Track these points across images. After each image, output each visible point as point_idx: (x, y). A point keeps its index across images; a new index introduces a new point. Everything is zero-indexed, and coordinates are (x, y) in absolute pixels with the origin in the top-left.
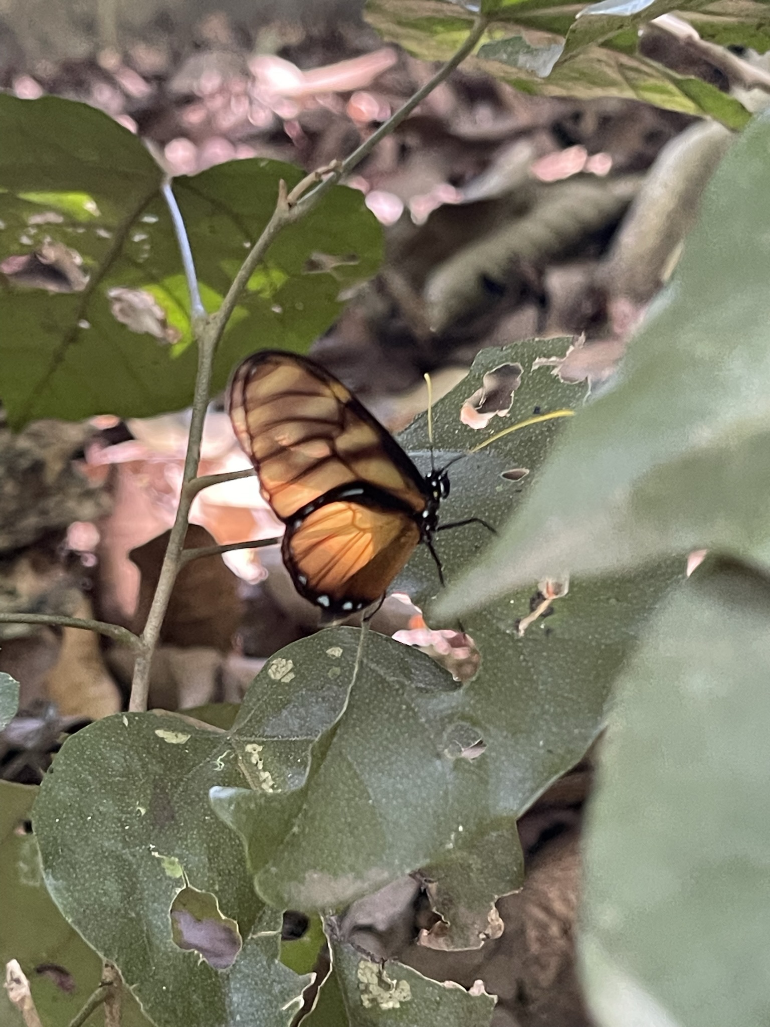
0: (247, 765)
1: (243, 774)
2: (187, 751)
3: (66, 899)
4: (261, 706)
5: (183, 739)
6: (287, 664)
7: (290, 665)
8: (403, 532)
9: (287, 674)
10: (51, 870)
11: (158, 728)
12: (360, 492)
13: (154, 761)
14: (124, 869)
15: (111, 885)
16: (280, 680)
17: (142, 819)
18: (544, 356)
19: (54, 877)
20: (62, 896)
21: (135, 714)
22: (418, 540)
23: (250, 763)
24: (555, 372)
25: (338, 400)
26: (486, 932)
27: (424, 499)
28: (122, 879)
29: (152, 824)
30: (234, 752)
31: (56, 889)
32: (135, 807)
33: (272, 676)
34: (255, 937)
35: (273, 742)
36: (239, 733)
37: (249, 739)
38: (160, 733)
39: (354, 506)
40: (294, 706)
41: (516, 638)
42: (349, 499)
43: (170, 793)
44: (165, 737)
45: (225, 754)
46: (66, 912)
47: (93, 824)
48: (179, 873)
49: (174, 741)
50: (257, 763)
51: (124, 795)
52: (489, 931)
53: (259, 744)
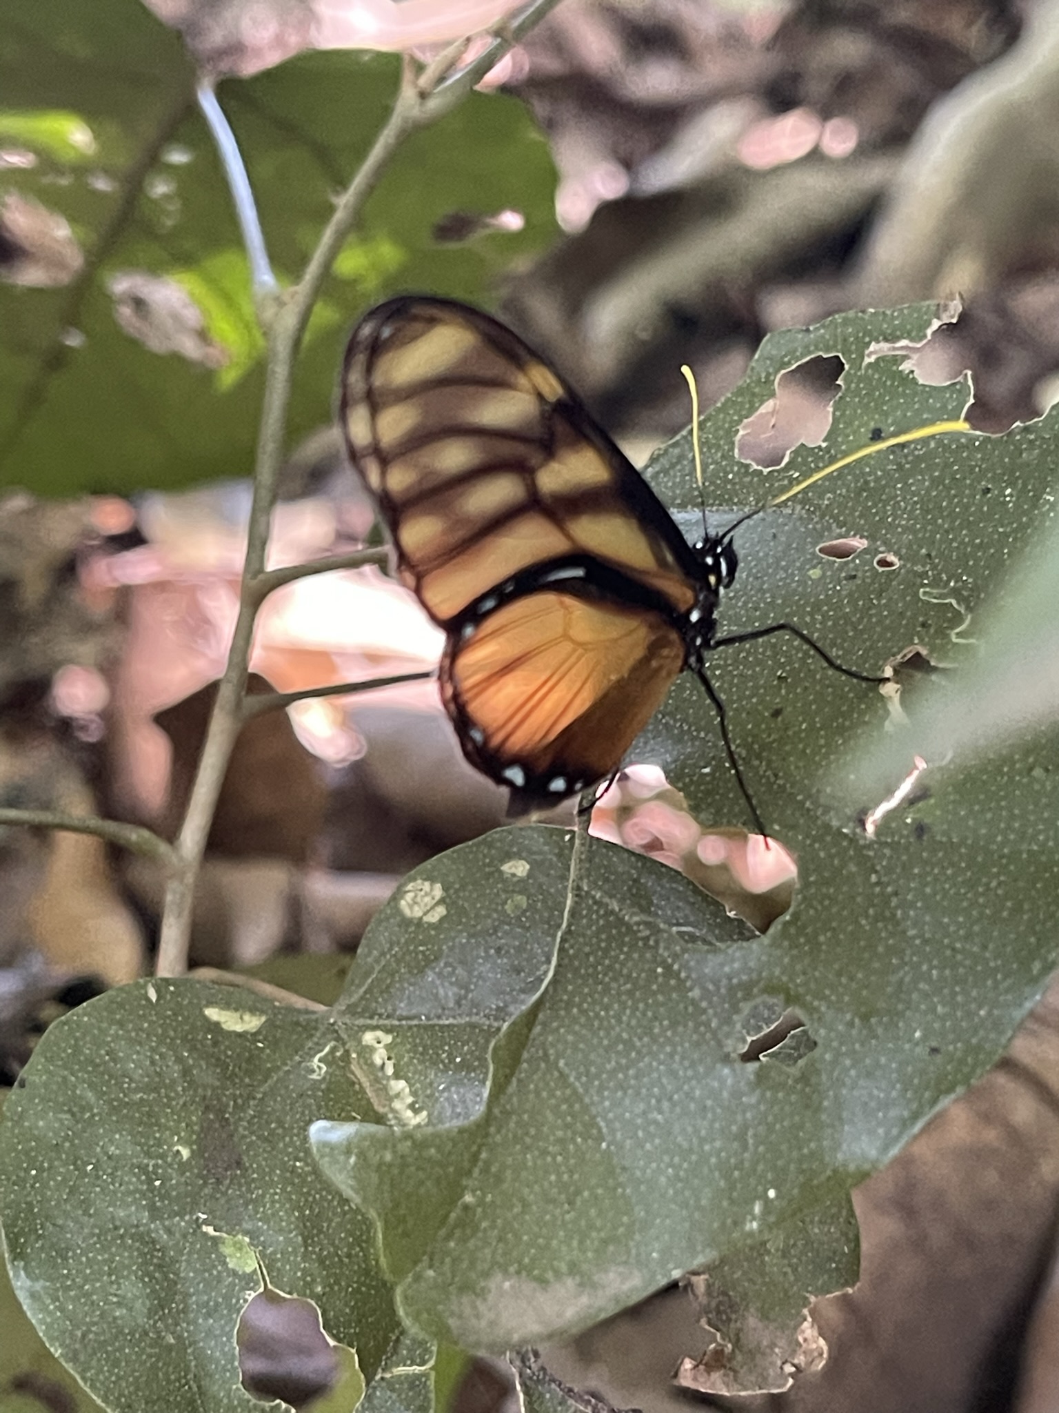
0: (365, 1067)
1: (360, 1084)
2: (260, 1045)
3: (50, 1313)
4: (388, 963)
5: (251, 1023)
6: (432, 890)
7: (438, 891)
8: (653, 649)
9: (432, 908)
10: (22, 1264)
11: (210, 1004)
12: (579, 573)
13: (203, 1064)
14: (153, 1256)
15: (131, 1288)
16: (421, 919)
17: (183, 1167)
18: (886, 340)
19: (28, 1275)
20: (44, 1309)
21: (167, 981)
22: (679, 663)
23: (372, 1065)
24: (905, 367)
25: (540, 396)
26: (796, 1361)
27: (693, 589)
28: (152, 1278)
29: (199, 1176)
30: (344, 1044)
31: (33, 1296)
32: (171, 1146)
33: (407, 912)
34: (388, 1375)
35: (410, 1027)
36: (351, 1010)
37: (369, 1022)
38: (213, 1013)
39: (568, 600)
40: (447, 964)
41: (862, 842)
42: (561, 587)
43: (232, 1120)
44: (222, 1020)
45: (327, 1049)
46: (51, 1339)
47: (98, 1177)
48: (251, 1264)
49: (239, 1028)
50: (384, 1064)
51: (152, 1125)
52: (800, 1359)
53: (388, 1031)
